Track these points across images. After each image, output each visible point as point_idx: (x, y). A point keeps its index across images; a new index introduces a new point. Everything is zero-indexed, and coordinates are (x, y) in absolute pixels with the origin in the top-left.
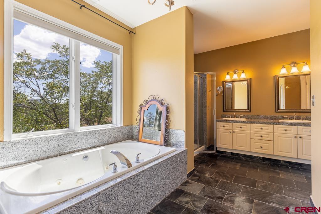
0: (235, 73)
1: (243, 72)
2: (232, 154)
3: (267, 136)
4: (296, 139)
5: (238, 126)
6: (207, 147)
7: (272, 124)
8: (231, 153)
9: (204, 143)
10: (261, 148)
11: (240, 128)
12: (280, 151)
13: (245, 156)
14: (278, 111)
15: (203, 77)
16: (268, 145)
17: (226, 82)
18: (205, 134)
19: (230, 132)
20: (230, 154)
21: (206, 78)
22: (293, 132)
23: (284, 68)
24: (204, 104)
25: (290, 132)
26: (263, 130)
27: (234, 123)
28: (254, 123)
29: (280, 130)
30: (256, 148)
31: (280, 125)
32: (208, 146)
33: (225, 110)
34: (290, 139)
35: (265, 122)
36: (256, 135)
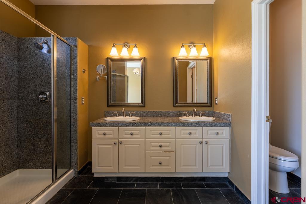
0: (124, 46)
1: (136, 46)
2: (119, 179)
3: (168, 144)
4: (201, 146)
5: (127, 132)
6: (79, 170)
7: (174, 126)
8: (117, 177)
9: (73, 164)
10: (159, 165)
11: (130, 136)
12: (183, 166)
13: (137, 179)
14: (177, 105)
15: (72, 44)
16: (168, 158)
17: (112, 60)
18: (73, 148)
19: (115, 144)
20: (116, 179)
21: (76, 46)
22: (198, 135)
23: (184, 47)
24: (72, 93)
25: (195, 135)
26: (163, 136)
27: (122, 126)
28: (151, 126)
29: (183, 134)
30: (153, 166)
31: (183, 126)
32: (80, 167)
33: (110, 104)
34: (195, 146)
35: (165, 123)
36: (153, 144)
